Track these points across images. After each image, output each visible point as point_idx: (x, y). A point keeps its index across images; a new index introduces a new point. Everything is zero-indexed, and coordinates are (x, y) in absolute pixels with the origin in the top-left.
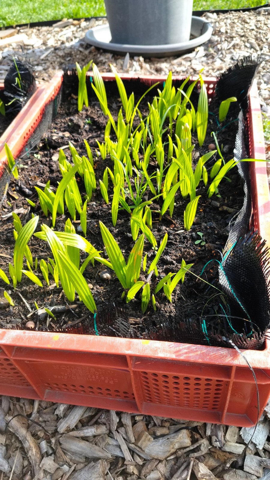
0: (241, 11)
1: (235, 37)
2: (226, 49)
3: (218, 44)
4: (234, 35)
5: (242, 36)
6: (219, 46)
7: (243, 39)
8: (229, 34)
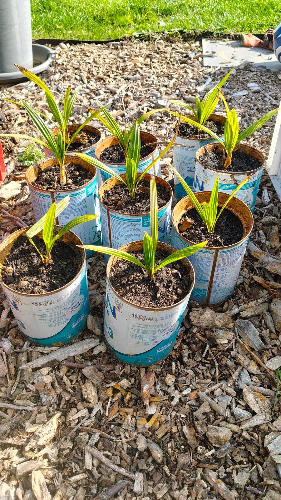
0: (94, 44)
1: (69, 70)
2: (56, 80)
3: (52, 75)
4: (69, 67)
5: (76, 69)
6: (52, 77)
7: (76, 71)
8: (64, 66)
